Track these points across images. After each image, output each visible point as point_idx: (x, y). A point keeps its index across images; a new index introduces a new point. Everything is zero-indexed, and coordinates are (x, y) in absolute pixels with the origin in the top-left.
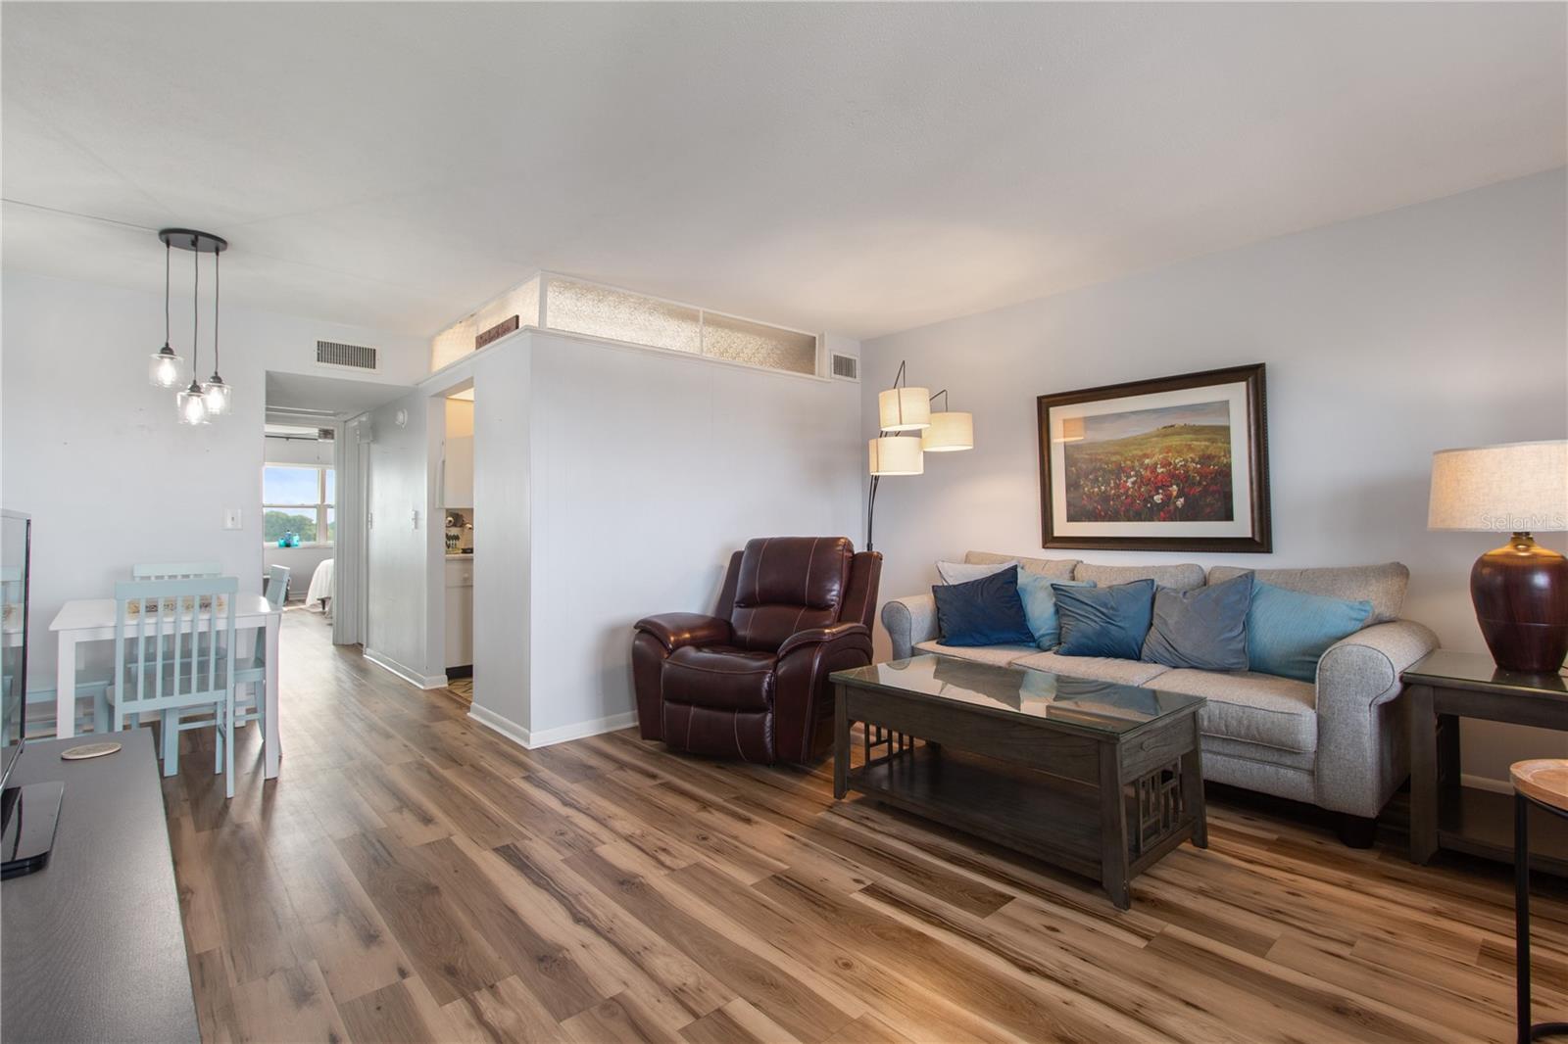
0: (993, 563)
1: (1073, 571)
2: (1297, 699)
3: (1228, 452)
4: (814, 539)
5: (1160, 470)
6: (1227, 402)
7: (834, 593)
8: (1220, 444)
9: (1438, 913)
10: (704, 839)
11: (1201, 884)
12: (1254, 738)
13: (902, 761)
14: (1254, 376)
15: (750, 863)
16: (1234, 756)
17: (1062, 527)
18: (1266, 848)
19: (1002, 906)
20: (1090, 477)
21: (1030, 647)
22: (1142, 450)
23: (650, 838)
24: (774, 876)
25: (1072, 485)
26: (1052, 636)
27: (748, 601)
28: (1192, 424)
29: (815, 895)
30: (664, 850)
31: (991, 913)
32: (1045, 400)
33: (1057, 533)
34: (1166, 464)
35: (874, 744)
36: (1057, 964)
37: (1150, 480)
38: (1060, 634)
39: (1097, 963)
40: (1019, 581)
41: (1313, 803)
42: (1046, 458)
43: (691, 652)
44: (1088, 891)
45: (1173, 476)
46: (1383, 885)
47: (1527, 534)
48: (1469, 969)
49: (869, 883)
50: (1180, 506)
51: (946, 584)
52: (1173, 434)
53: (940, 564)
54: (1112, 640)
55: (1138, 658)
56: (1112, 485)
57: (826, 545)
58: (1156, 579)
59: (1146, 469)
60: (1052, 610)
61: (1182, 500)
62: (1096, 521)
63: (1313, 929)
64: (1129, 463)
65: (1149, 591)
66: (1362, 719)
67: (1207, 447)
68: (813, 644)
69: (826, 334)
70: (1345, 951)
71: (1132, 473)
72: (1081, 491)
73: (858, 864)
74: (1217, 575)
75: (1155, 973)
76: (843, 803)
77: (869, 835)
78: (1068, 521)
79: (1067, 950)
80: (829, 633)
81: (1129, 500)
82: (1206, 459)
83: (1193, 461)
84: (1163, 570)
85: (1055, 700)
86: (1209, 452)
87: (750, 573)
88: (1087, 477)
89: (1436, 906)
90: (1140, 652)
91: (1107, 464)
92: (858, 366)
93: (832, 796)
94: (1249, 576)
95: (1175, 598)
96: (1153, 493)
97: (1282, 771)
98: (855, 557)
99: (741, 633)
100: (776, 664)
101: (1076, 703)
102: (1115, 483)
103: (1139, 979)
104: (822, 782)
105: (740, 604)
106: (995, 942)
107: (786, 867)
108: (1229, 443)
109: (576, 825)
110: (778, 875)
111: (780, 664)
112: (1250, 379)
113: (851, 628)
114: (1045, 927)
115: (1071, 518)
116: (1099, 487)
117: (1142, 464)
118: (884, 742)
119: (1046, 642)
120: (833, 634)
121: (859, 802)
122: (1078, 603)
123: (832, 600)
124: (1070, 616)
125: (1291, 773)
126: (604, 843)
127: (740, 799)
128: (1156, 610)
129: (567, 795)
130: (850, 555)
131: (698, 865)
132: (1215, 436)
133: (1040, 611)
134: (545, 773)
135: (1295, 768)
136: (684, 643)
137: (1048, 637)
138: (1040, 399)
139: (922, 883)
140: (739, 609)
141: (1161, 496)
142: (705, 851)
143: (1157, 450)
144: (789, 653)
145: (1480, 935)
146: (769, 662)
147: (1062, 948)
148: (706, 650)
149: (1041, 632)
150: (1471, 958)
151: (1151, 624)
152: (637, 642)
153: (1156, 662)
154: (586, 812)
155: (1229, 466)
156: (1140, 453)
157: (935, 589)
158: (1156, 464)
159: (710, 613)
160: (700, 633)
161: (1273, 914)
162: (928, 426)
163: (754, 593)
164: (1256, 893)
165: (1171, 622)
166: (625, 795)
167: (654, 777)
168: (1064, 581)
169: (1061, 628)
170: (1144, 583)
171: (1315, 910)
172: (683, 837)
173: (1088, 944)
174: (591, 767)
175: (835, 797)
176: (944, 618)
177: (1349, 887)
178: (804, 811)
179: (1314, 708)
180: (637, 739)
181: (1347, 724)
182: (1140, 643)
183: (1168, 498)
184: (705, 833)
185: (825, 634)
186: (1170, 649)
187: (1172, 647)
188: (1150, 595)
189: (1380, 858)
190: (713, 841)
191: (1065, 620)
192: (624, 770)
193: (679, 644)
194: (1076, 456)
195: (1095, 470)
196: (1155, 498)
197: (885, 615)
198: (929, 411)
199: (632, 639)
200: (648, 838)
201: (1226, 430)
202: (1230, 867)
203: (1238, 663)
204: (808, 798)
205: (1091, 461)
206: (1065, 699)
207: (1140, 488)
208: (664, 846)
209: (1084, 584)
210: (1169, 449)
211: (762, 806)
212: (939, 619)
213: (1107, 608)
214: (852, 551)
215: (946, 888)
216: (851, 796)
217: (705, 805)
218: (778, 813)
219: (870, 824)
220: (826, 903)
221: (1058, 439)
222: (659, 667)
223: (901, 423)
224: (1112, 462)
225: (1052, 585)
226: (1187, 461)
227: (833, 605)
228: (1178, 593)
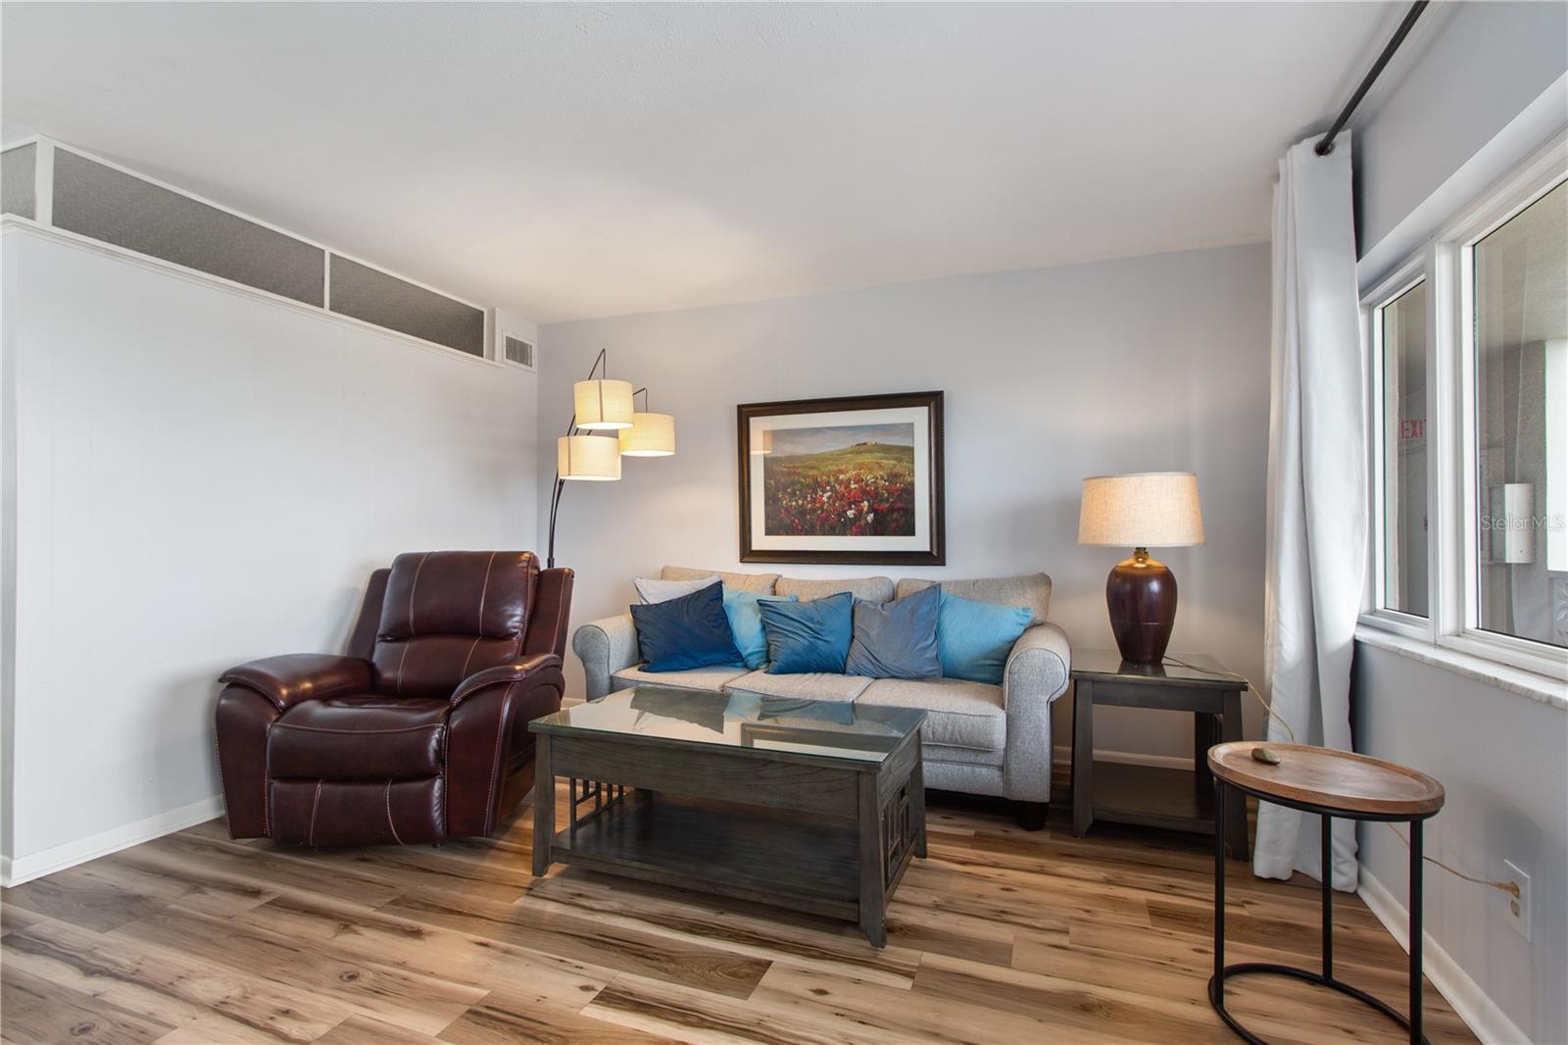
0: (692, 578)
1: (774, 586)
2: (990, 702)
3: (912, 472)
4: (491, 553)
5: (853, 486)
6: (912, 424)
7: (517, 619)
8: (905, 464)
9: (1109, 882)
10: (353, 977)
11: (935, 898)
12: (956, 742)
13: (611, 814)
14: (933, 401)
15: (432, 1000)
16: (937, 761)
17: (761, 541)
18: (969, 845)
19: (762, 977)
20: (789, 490)
21: (737, 667)
22: (837, 466)
23: (259, 998)
24: (469, 1011)
25: (771, 499)
26: (760, 654)
27: (399, 633)
28: (882, 443)
29: (533, 1024)
30: (286, 1013)
31: (753, 989)
32: (744, 410)
33: (754, 547)
34: (859, 480)
35: (581, 801)
36: (839, 1037)
37: (844, 495)
38: (768, 652)
39: (876, 1022)
40: (724, 598)
41: (1000, 795)
42: (746, 470)
43: (318, 710)
44: (840, 933)
45: (864, 493)
46: (1066, 864)
47: (1145, 549)
48: (1149, 932)
49: (600, 987)
50: (870, 522)
51: (644, 603)
52: (866, 452)
53: (638, 581)
54: (821, 656)
55: (843, 672)
56: (809, 499)
57: (505, 561)
58: (854, 593)
59: (840, 484)
60: (758, 626)
61: (872, 515)
62: (793, 534)
63: (1033, 923)
64: (825, 477)
65: (848, 605)
66: (1041, 716)
67: (895, 466)
68: (501, 686)
69: (497, 309)
70: (1064, 941)
71: (828, 488)
72: (780, 504)
73: (581, 964)
74: (905, 587)
75: (931, 1017)
76: (544, 880)
77: (590, 918)
78: (767, 534)
79: (842, 1015)
80: (521, 670)
81: (824, 515)
82: (893, 477)
83: (882, 478)
84: (859, 582)
85: (759, 719)
86: (895, 470)
87: (401, 597)
88: (785, 491)
89: (1105, 875)
90: (845, 666)
91: (804, 477)
92: (535, 352)
93: (531, 873)
94: (936, 588)
95: (875, 610)
96: (846, 508)
97: (978, 770)
98: (541, 574)
99: (387, 675)
100: (448, 714)
101: (776, 720)
102: (811, 497)
103: (919, 1030)
104: (511, 855)
105: (384, 638)
106: (768, 1028)
107: (485, 992)
108: (913, 463)
109: (115, 1008)
110: (475, 1008)
111: (454, 714)
112: (932, 405)
113: (546, 660)
114: (812, 990)
115: (769, 532)
116: (797, 501)
117: (837, 480)
118: (592, 794)
119: (753, 661)
120: (527, 671)
121: (562, 875)
122: (784, 618)
123: (515, 628)
124: (777, 632)
125: (984, 771)
126: (172, 1027)
127: (403, 903)
128: (856, 622)
129: (94, 956)
130: (536, 572)
131: (347, 1024)
132: (901, 456)
133: (747, 630)
134: (45, 924)
135: (988, 766)
136: (305, 697)
137: (755, 656)
138: (740, 407)
139: (666, 971)
140: (385, 644)
141: (853, 511)
142: (357, 998)
143: (851, 466)
144: (465, 699)
145: (1143, 896)
146: (440, 712)
147: (837, 1014)
148: (338, 703)
149: (750, 651)
150: (1145, 921)
151: (853, 637)
152: (223, 702)
153: (859, 675)
154: (133, 979)
155: (912, 484)
156: (836, 469)
157: (634, 609)
158: (850, 480)
159: (337, 650)
160: (327, 681)
161: (999, 916)
162: (631, 425)
163: (407, 624)
164: (980, 896)
165: (873, 633)
166: (207, 934)
167: (255, 893)
168: (767, 597)
169: (769, 645)
170: (844, 596)
171: (1028, 903)
172: (319, 983)
173: (860, 1001)
174: (138, 898)
175: (534, 874)
176: (647, 641)
177: (1041, 871)
178: (496, 902)
179: (1003, 708)
180: (223, 839)
181: (1030, 721)
182: (845, 656)
183: (860, 514)
184: (350, 968)
185: (516, 672)
186: (874, 661)
187: (876, 659)
188: (850, 608)
189: (1052, 838)
190: (367, 978)
191: (772, 637)
192: (203, 893)
193: (295, 700)
194: (775, 468)
195: (793, 483)
196: (848, 513)
197: (577, 641)
198: (632, 410)
199: (217, 695)
200: (257, 997)
201: (911, 450)
202: (950, 873)
203: (932, 671)
204: (498, 882)
205: (789, 474)
206: (769, 717)
207: (834, 502)
208: (285, 1006)
209: (784, 599)
210: (861, 466)
211: (436, 906)
212: (639, 643)
213: (813, 623)
214: (537, 568)
215: (695, 970)
216: (556, 868)
217: (347, 923)
218: (460, 913)
219: (584, 902)
220: (551, 1034)
221: (758, 451)
222: (261, 735)
223: (602, 420)
224: (809, 476)
225: (758, 601)
226: (877, 479)
227: (516, 633)
228: (876, 605)
